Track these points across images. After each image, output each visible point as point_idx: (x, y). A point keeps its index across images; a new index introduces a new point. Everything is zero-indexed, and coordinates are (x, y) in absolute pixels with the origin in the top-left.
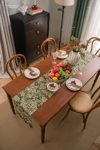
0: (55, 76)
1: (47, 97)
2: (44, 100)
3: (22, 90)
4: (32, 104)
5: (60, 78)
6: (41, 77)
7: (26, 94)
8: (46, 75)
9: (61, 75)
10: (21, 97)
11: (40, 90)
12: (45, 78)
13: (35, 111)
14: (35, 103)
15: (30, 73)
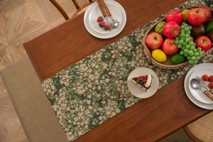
0: (161, 48)
1: (121, 103)
2: (111, 110)
3: (66, 68)
4: (80, 114)
5: (174, 58)
6: (126, 38)
7: (73, 80)
8: (140, 34)
9: (180, 50)
10: (59, 86)
11: (111, 77)
12: (135, 44)
13: (80, 133)
14: (88, 112)
15: (100, 20)
